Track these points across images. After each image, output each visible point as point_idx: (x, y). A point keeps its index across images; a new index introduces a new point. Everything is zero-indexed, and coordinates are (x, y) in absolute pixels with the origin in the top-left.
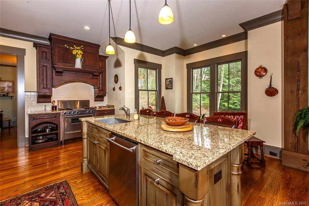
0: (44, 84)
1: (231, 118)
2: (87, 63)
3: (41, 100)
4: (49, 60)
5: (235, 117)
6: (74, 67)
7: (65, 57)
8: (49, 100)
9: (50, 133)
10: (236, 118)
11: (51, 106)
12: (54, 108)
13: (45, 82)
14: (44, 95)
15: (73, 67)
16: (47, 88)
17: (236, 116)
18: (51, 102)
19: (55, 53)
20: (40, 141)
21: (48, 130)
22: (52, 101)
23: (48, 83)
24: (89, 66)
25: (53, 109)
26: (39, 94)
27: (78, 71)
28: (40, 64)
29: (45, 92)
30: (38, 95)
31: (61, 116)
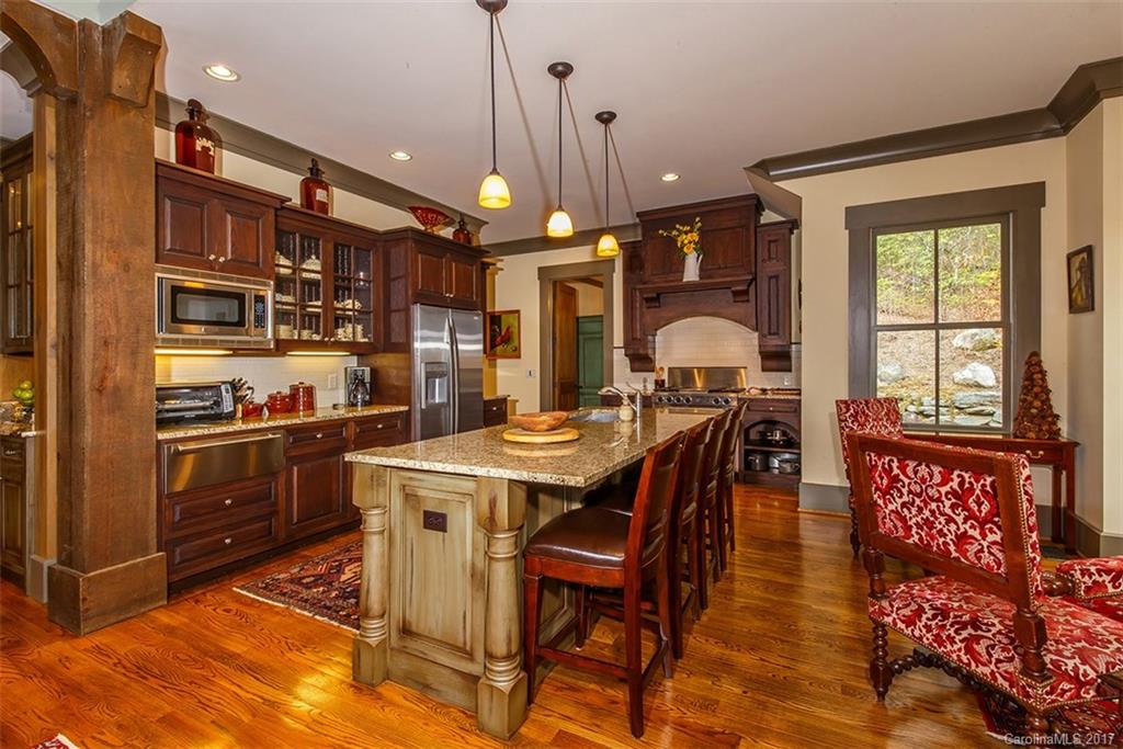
1: (931, 476)
2: (720, 261)
3: (637, 365)
5: (954, 476)
6: (682, 280)
10: (957, 480)
15: (677, 280)
17: (956, 473)
19: (646, 257)
24: (726, 268)
26: (628, 353)
27: (692, 288)
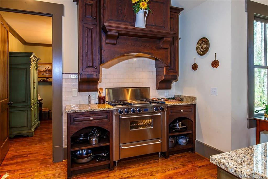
0: (89, 59)
3: (84, 87)
4: (96, 18)
7: (120, 11)
8: (95, 87)
9: (98, 146)
11: (97, 98)
12: (101, 100)
13: (90, 56)
14: (88, 79)
16: (92, 67)
18: (97, 91)
19: (105, 5)
20: (84, 160)
21: (96, 141)
22: (99, 88)
23: (94, 58)
25: (100, 103)
26: (82, 77)
28: (83, 26)
29: (90, 73)
30: (81, 79)
31: (114, 117)
